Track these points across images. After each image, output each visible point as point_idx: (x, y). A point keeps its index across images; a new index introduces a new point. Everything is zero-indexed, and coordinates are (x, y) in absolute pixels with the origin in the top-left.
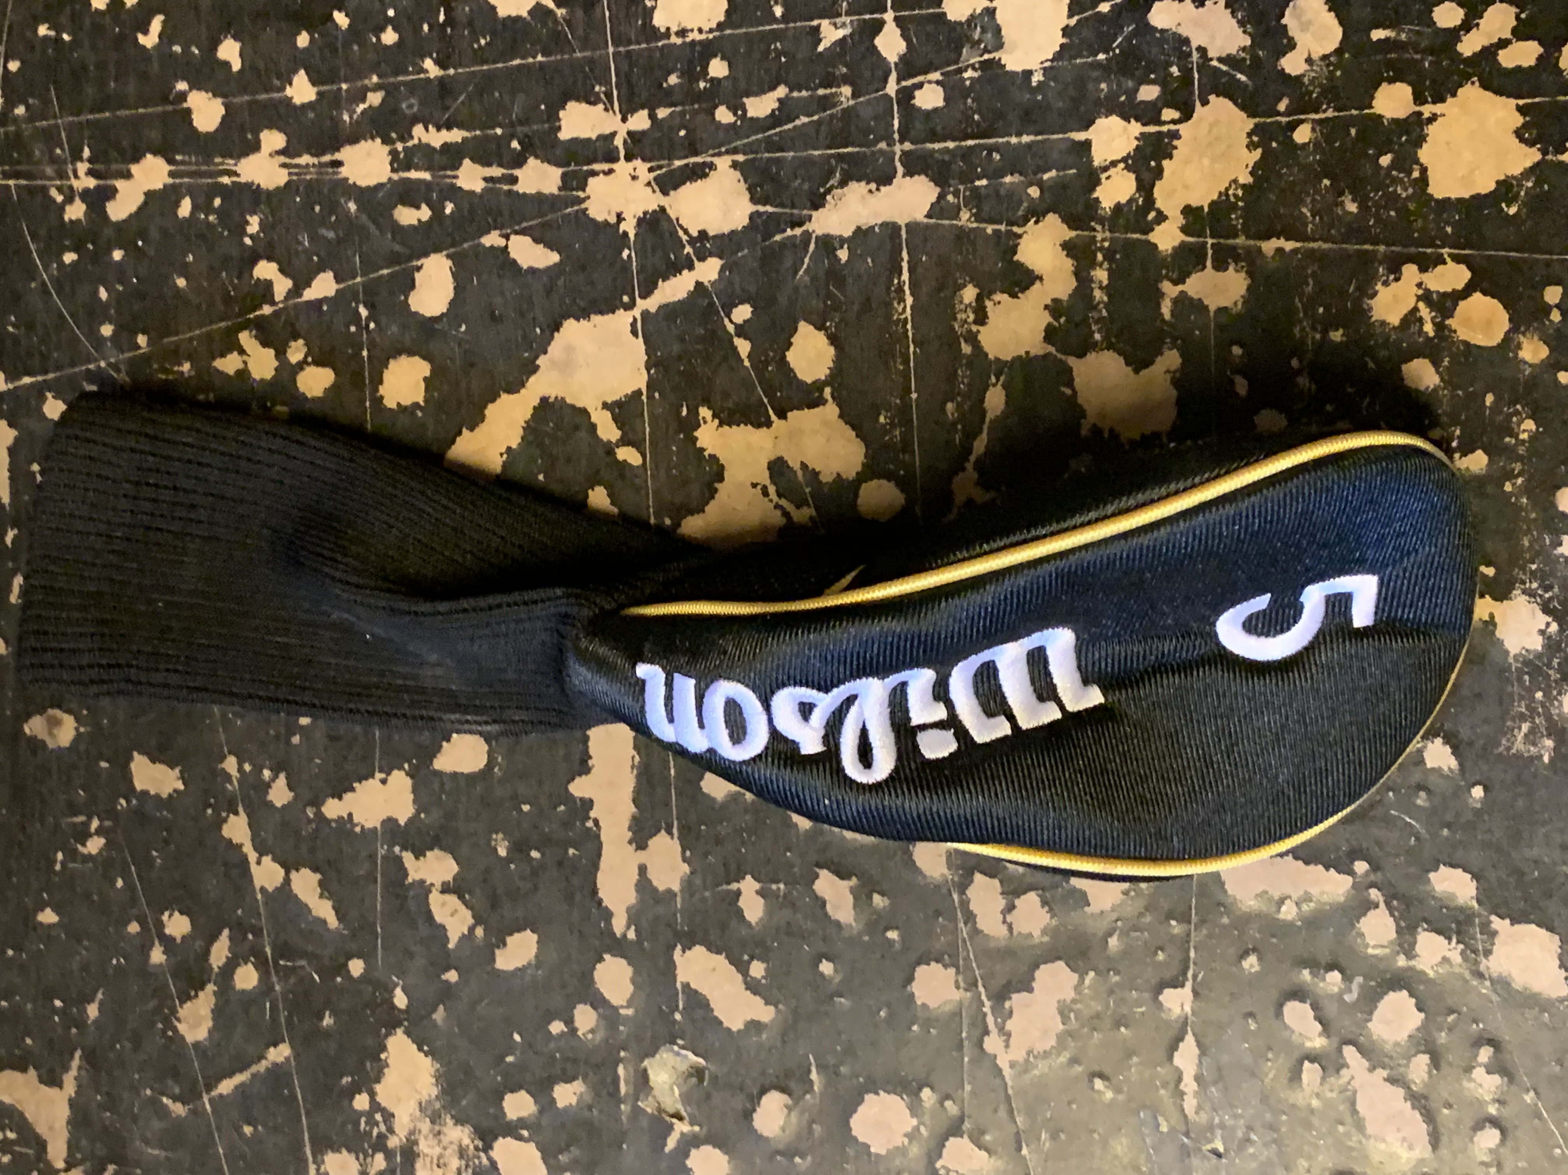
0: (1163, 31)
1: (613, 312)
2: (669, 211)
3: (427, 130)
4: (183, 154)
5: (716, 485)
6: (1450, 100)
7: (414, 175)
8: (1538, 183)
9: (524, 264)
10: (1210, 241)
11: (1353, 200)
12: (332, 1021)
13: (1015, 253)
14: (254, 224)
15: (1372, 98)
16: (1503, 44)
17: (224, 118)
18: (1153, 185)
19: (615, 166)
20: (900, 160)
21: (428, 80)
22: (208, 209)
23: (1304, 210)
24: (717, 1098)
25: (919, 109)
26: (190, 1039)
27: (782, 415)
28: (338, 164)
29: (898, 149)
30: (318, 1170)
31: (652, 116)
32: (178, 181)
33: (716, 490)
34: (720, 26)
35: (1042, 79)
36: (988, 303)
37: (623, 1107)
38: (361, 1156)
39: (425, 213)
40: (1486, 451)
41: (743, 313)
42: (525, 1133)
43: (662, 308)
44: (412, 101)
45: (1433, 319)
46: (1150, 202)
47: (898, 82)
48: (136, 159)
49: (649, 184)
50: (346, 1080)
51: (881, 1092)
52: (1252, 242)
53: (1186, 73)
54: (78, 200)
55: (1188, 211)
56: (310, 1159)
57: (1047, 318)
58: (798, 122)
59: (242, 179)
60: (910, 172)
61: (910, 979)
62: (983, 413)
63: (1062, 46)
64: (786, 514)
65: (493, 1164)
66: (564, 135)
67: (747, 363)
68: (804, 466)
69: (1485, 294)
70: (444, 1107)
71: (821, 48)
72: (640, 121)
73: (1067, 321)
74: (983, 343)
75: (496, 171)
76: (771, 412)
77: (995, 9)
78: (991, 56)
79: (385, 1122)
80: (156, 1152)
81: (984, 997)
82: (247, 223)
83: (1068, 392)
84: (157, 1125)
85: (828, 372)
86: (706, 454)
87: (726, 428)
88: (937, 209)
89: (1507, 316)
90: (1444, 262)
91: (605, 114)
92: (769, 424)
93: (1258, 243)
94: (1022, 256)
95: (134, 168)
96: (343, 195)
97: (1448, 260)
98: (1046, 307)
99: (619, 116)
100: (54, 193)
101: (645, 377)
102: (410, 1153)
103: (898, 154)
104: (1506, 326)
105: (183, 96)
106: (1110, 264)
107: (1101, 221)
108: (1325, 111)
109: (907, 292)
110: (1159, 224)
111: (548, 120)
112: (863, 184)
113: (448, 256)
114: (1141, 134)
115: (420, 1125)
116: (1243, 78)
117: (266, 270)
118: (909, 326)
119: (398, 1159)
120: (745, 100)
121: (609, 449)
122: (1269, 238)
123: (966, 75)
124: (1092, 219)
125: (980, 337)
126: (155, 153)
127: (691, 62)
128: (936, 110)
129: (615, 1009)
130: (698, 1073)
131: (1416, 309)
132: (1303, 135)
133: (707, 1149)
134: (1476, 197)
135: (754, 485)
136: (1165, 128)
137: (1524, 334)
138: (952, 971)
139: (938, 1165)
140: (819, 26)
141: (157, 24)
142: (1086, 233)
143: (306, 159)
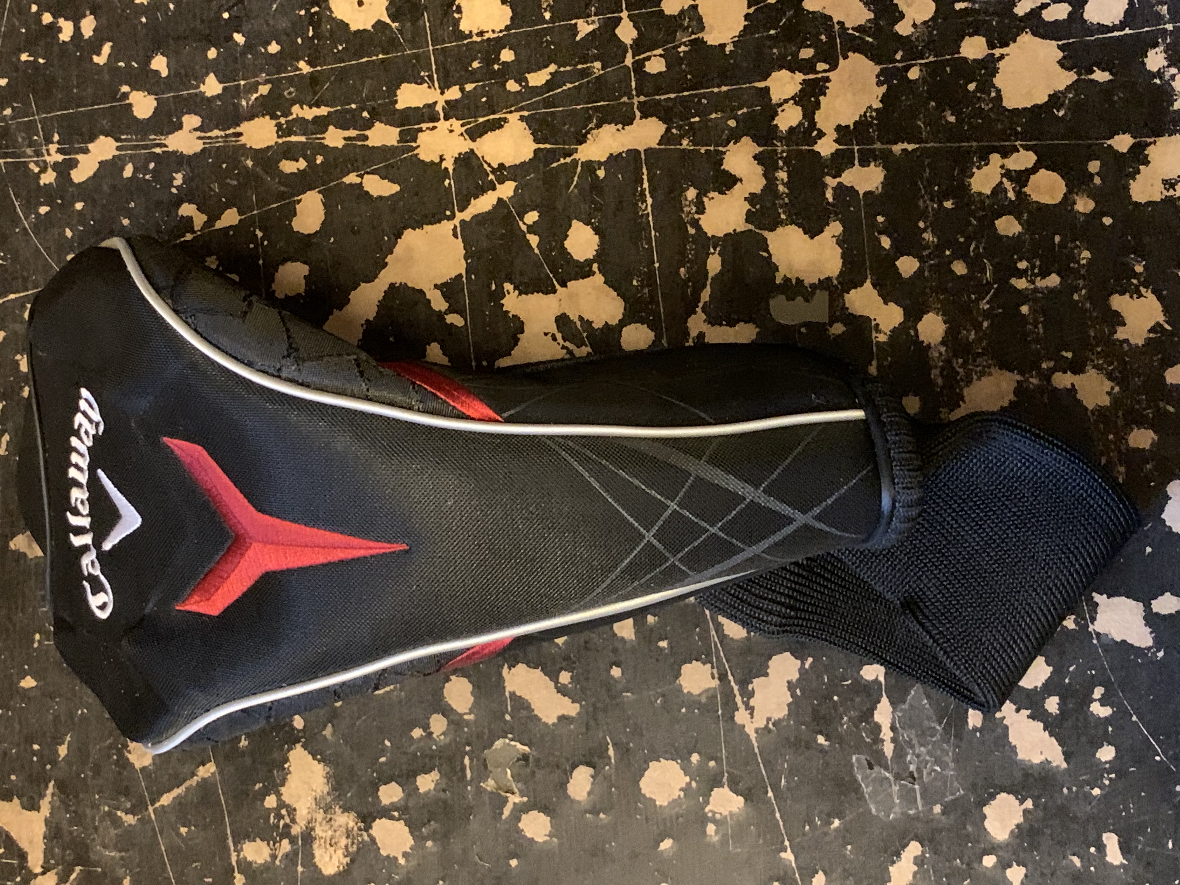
0: (813, 13)
1: (439, 222)
2: (476, 152)
3: (302, 108)
4: (127, 134)
5: (519, 336)
6: (1012, 45)
7: (293, 139)
8: (1077, 95)
9: (375, 193)
10: (856, 148)
11: (952, 114)
12: (247, 743)
13: (722, 165)
14: (179, 179)
15: (960, 47)
16: (1044, 6)
17: (156, 109)
18: (814, 113)
19: (436, 124)
20: (638, 108)
21: (302, 76)
22: (146, 171)
23: (919, 123)
24: (539, 775)
25: (649, 74)
26: (138, 765)
27: (564, 285)
28: (240, 134)
29: (635, 100)
30: (238, 856)
31: (462, 90)
32: (123, 153)
33: (519, 339)
34: (507, 28)
35: (732, 49)
36: (705, 200)
37: (469, 788)
38: (271, 843)
39: (302, 164)
40: (1059, 274)
41: (532, 217)
42: (396, 814)
43: (475, 217)
44: (292, 89)
45: (1013, 189)
46: (813, 124)
47: (633, 58)
48: (92, 140)
49: (462, 134)
50: (258, 786)
51: (661, 759)
52: (885, 146)
53: (831, 38)
54: (50, 170)
55: (839, 128)
56: (232, 848)
57: (747, 206)
58: (564, 88)
59: (170, 149)
60: (644, 116)
61: (678, 675)
62: (707, 273)
63: (745, 26)
64: (570, 352)
65: (373, 840)
66: (400, 106)
67: (537, 251)
68: (581, 318)
69: (1047, 169)
70: (333, 800)
71: (578, 38)
72: (454, 93)
73: (761, 207)
74: (703, 226)
75: (353, 133)
76: (555, 283)
77: (697, 6)
78: (696, 36)
79: (289, 815)
80: (113, 854)
81: (733, 683)
82: (175, 179)
83: (765, 254)
84: (113, 832)
85: (595, 253)
86: (510, 315)
87: (523, 296)
88: (665, 139)
89: (1064, 183)
90: (1018, 151)
91: (429, 90)
92: (554, 291)
93: (889, 146)
94: (725, 166)
95: (91, 146)
96: (242, 156)
97: (1021, 149)
98: (746, 199)
99: (439, 91)
100: (32, 166)
101: (465, 265)
102: (308, 837)
103: (636, 103)
104: (1064, 190)
105: (126, 95)
106: (788, 168)
107: (781, 140)
108: (927, 58)
109: (648, 195)
110: (820, 138)
111: (388, 97)
112: (613, 125)
113: (319, 192)
114: (804, 80)
115: (315, 815)
116: (871, 40)
117: (187, 210)
118: (650, 218)
119: (300, 842)
120: (527, 75)
121: (440, 316)
122: (896, 143)
123: (680, 50)
124: (773, 139)
125: (701, 222)
126: (106, 136)
127: (487, 52)
128: (660, 73)
129: (461, 715)
130: (525, 758)
131: (1001, 183)
132: (914, 74)
133: (534, 813)
134: (1036, 106)
135: (546, 334)
136: (819, 76)
137: (1077, 194)
138: (709, 666)
139: (707, 809)
140: (576, 24)
141: (107, 49)
142: (770, 148)
143: (216, 133)
